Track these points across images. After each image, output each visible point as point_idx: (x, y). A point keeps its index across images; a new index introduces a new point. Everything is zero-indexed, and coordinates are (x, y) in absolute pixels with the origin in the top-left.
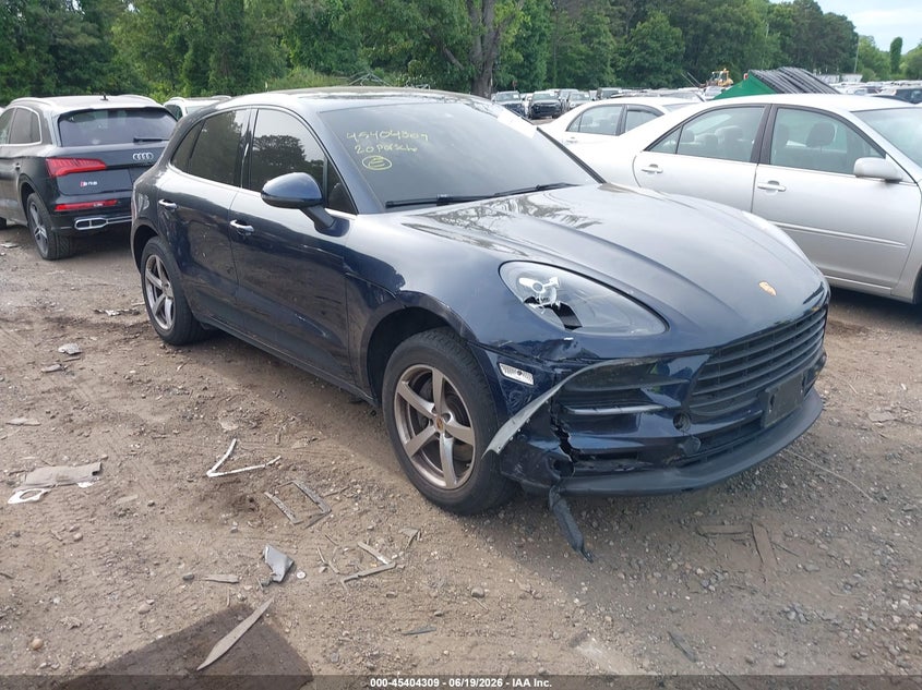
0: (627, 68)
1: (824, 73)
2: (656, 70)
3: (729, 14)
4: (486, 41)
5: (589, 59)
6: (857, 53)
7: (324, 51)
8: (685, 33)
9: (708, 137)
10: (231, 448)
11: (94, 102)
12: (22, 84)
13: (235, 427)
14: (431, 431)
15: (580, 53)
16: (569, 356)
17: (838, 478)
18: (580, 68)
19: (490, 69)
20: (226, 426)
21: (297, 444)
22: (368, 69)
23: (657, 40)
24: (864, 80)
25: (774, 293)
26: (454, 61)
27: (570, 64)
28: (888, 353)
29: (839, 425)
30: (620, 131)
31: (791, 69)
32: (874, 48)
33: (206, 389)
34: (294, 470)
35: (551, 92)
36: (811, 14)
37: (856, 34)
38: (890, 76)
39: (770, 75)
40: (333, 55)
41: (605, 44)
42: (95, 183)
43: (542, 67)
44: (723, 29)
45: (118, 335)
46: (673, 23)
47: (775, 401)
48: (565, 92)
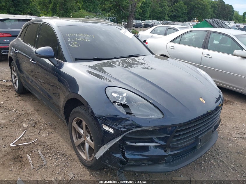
0: (172, 15)
1: (224, 20)
2: (179, 16)
3: (200, 3)
4: (132, 6)
5: (161, 12)
6: (234, 15)
7: (89, 6)
8: (188, 7)
9: (190, 39)
10: (23, 134)
11: (11, 16)
12: (5, 9)
13: (27, 126)
14: (82, 139)
15: (159, 10)
16: (127, 124)
17: (221, 160)
18: (159, 15)
19: (133, 14)
20: (24, 125)
21: (44, 135)
22: (101, 11)
23: (180, 8)
24: (235, 23)
25: (204, 102)
26: (123, 11)
27: (156, 13)
28: (239, 111)
29: (223, 139)
30: (165, 34)
31: (216, 19)
32: (238, 14)
33: (23, 111)
34: (40, 145)
35: (150, 21)
36: (222, 4)
37: (234, 10)
38: (242, 22)
39: (210, 20)
40: (92, 7)
41: (166, 9)
42: (8, 40)
43: (148, 14)
44: (198, 7)
45: (3, 89)
46: (185, 4)
47: (201, 140)
48: (154, 21)
